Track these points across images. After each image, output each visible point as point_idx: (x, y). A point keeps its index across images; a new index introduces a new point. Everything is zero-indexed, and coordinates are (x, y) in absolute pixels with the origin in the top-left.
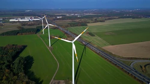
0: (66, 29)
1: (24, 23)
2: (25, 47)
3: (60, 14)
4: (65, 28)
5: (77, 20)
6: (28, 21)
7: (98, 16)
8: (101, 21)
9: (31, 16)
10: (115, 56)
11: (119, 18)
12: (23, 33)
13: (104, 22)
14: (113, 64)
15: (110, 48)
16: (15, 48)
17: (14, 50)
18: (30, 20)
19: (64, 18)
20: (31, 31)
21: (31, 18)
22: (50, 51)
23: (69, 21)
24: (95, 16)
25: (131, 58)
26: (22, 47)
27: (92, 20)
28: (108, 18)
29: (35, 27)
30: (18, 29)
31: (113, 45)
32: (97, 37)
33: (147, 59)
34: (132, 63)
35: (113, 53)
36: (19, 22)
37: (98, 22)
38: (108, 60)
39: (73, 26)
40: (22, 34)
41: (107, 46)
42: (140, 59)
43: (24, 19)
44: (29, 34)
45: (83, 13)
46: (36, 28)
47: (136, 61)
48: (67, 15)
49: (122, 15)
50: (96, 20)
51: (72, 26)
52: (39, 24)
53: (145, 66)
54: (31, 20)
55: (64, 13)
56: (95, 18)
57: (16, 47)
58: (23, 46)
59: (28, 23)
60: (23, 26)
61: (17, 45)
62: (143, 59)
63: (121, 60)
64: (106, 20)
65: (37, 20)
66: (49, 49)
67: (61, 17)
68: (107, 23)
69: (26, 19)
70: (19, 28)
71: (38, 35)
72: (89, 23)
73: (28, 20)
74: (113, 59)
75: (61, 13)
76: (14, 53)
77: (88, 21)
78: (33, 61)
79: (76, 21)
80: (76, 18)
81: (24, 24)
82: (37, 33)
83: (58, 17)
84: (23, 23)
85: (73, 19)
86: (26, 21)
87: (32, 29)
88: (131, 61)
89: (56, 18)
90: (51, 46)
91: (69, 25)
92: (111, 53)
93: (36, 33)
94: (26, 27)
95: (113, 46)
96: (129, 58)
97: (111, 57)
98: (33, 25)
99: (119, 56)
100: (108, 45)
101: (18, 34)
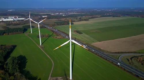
0: (54, 27)
1: (9, 23)
2: (14, 47)
3: (45, 14)
4: (52, 27)
5: (63, 19)
6: (12, 21)
7: (82, 15)
8: (85, 20)
9: (15, 15)
10: (103, 51)
11: (101, 17)
12: (10, 33)
13: (88, 20)
14: (104, 58)
15: (97, 44)
16: (5, 48)
17: (4, 51)
18: (14, 20)
19: (49, 17)
20: (19, 31)
21: (15, 18)
22: (42, 50)
23: (55, 20)
24: (79, 15)
25: (118, 52)
26: (12, 47)
27: (77, 19)
28: (91, 17)
29: (21, 26)
30: (4, 29)
31: (100, 41)
32: (84, 34)
33: (132, 53)
34: (120, 56)
35: (102, 49)
36: (3, 21)
37: (83, 20)
38: (98, 55)
39: (60, 25)
40: (9, 34)
41: (95, 42)
42: (126, 53)
43: (8, 19)
44: (16, 34)
45: (67, 12)
46: (22, 27)
47: (123, 55)
48: (52, 14)
49: (103, 14)
50: (80, 18)
51: (58, 25)
52: (24, 24)
53: (131, 59)
54: (15, 19)
55: (49, 12)
56: (79, 17)
57: (5, 47)
58: (12, 46)
59: (13, 23)
60: (7, 25)
61: (5, 45)
62: (129, 53)
63: (110, 55)
64: (90, 18)
65: (22, 20)
66: (40, 47)
67: (46, 16)
68: (91, 22)
69: (10, 19)
70: (4, 28)
71: (26, 34)
72: (74, 21)
73: (12, 20)
74: (102, 55)
75: (46, 12)
76: (4, 54)
77: (73, 20)
78: (26, 61)
79: (61, 19)
80: (61, 17)
81: (8, 24)
82: (25, 33)
83: (43, 17)
84: (8, 23)
85: (59, 18)
86: (11, 21)
87: (19, 28)
88: (119, 55)
89: (42, 17)
90: (42, 44)
91: (56, 24)
92: (100, 49)
93: (23, 33)
94: (11, 27)
95: (100, 42)
96: (116, 53)
97: (101, 53)
98: (19, 25)
99: (107, 51)
100: (96, 41)
101: (4, 34)
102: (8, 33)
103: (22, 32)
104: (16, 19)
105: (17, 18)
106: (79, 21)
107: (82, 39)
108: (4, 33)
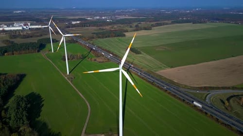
0: (91, 42)
1: (14, 34)
2: (22, 77)
3: (77, 17)
4: (89, 41)
5: (108, 27)
6: (20, 30)
7: (140, 21)
8: (145, 29)
9: (25, 20)
10: (178, 85)
11: (173, 23)
12: (15, 52)
13: (151, 29)
14: (180, 99)
15: (167, 72)
16: (5, 79)
17: (4, 84)
18: (23, 28)
19: (84, 23)
20: (30, 48)
21: (25, 25)
22: (70, 82)
23: (93, 29)
24: (134, 20)
25: (205, 87)
26: (18, 77)
27: (131, 27)
28: (157, 24)
29: (35, 40)
30: (5, 45)
31: (172, 67)
32: (144, 55)
33: (229, 88)
34: (207, 95)
35: (176, 81)
36: (4, 31)
37: (141, 29)
38: (169, 93)
39: (103, 38)
40: (13, 54)
41: (164, 69)
42: (218, 88)
43: (13, 26)
44: (26, 53)
45: (115, 15)
46: (36, 42)
47: (213, 93)
48: (89, 19)
49: (176, 18)
50: (137, 26)
51: (99, 37)
52: (41, 35)
53: (228, 100)
54: (25, 27)
55: (83, 15)
56: (135, 24)
57: (6, 77)
58: (18, 75)
59: (21, 34)
60: (11, 38)
61: (6, 74)
62: (223, 88)
63: (190, 93)
64: (153, 26)
65: (37, 28)
66: (66, 78)
67: (78, 22)
68: (156, 32)
69: (17, 27)
70: (5, 43)
71: (43, 53)
72: (127, 31)
73: (21, 28)
74: (177, 92)
75: (78, 15)
76: (4, 89)
77: (125, 29)
78: (41, 102)
79: (104, 28)
80: (104, 23)
81: (13, 36)
82: (41, 51)
83: (74, 23)
84: (12, 34)
85: (101, 26)
86: (17, 30)
87: (31, 43)
88: (206, 92)
89: (70, 23)
90: (70, 73)
91: (95, 35)
92: (172, 82)
93: (38, 51)
94: (19, 41)
95: (173, 69)
96: (201, 89)
97: (174, 89)
98: (31, 37)
99: (186, 86)
100: (164, 67)
101: (5, 54)
102: (13, 52)
103: (36, 50)
104: (27, 27)
105: (28, 25)
106: (134, 31)
107: (140, 62)
108: (6, 52)
